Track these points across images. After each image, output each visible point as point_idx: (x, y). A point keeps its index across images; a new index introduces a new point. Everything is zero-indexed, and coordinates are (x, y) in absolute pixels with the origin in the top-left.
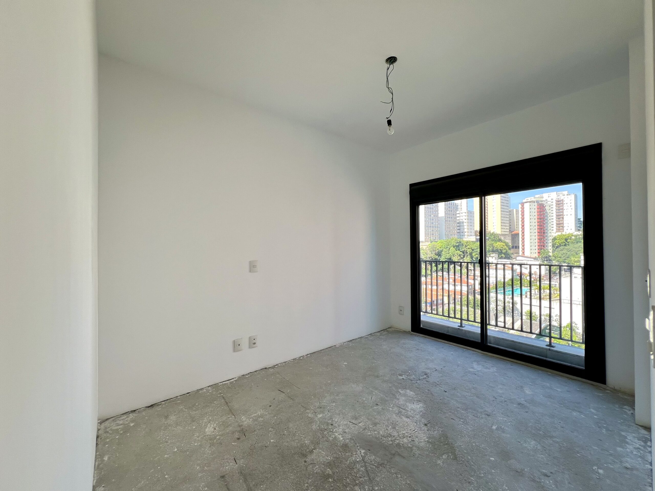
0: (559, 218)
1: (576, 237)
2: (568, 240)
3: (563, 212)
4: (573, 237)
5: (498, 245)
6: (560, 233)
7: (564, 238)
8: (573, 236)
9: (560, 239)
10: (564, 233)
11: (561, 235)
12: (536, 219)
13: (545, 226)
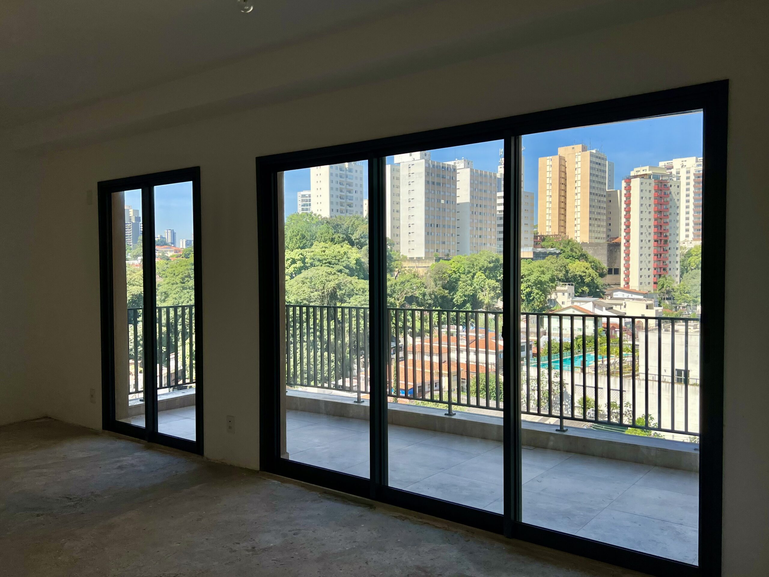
12: (653, 213)
13: (667, 227)
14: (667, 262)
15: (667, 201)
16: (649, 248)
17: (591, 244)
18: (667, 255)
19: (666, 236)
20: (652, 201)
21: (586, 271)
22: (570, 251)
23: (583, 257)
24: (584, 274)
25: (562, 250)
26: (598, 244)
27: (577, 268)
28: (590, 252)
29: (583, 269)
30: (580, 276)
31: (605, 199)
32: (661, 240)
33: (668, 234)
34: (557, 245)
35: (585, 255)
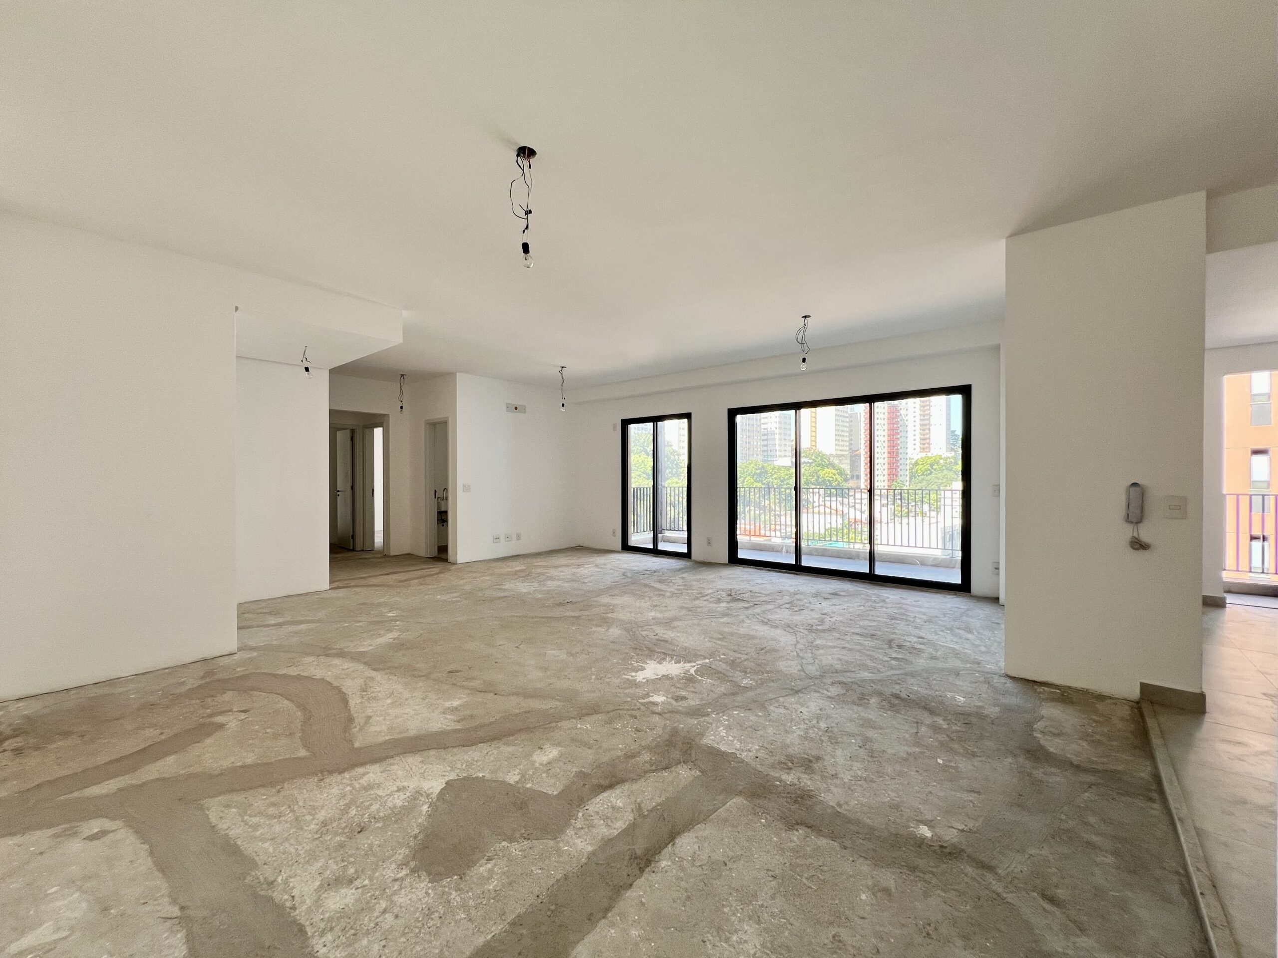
0: (924, 430)
1: (946, 460)
2: (934, 465)
3: (929, 419)
4: (942, 461)
5: (827, 473)
6: (923, 455)
7: (929, 463)
8: (941, 459)
9: (923, 464)
10: (929, 455)
11: (925, 457)
12: (886, 431)
13: (898, 442)
14: (899, 470)
15: (898, 422)
16: (884, 458)
17: (837, 456)
18: (899, 464)
19: (898, 449)
20: (886, 422)
21: (834, 477)
22: (820, 462)
23: (833, 466)
24: (831, 479)
25: (813, 460)
26: (843, 455)
27: (826, 475)
28: (836, 462)
29: (831, 475)
30: (829, 480)
31: (847, 420)
32: (893, 452)
33: (899, 447)
34: (810, 456)
35: (832, 464)
